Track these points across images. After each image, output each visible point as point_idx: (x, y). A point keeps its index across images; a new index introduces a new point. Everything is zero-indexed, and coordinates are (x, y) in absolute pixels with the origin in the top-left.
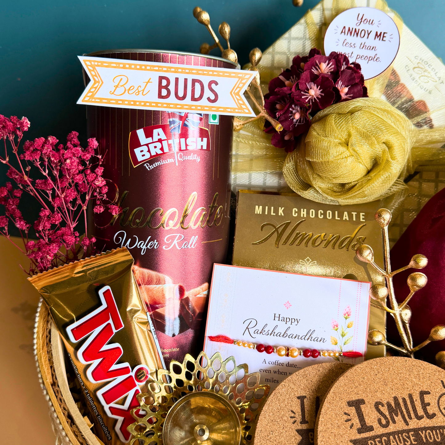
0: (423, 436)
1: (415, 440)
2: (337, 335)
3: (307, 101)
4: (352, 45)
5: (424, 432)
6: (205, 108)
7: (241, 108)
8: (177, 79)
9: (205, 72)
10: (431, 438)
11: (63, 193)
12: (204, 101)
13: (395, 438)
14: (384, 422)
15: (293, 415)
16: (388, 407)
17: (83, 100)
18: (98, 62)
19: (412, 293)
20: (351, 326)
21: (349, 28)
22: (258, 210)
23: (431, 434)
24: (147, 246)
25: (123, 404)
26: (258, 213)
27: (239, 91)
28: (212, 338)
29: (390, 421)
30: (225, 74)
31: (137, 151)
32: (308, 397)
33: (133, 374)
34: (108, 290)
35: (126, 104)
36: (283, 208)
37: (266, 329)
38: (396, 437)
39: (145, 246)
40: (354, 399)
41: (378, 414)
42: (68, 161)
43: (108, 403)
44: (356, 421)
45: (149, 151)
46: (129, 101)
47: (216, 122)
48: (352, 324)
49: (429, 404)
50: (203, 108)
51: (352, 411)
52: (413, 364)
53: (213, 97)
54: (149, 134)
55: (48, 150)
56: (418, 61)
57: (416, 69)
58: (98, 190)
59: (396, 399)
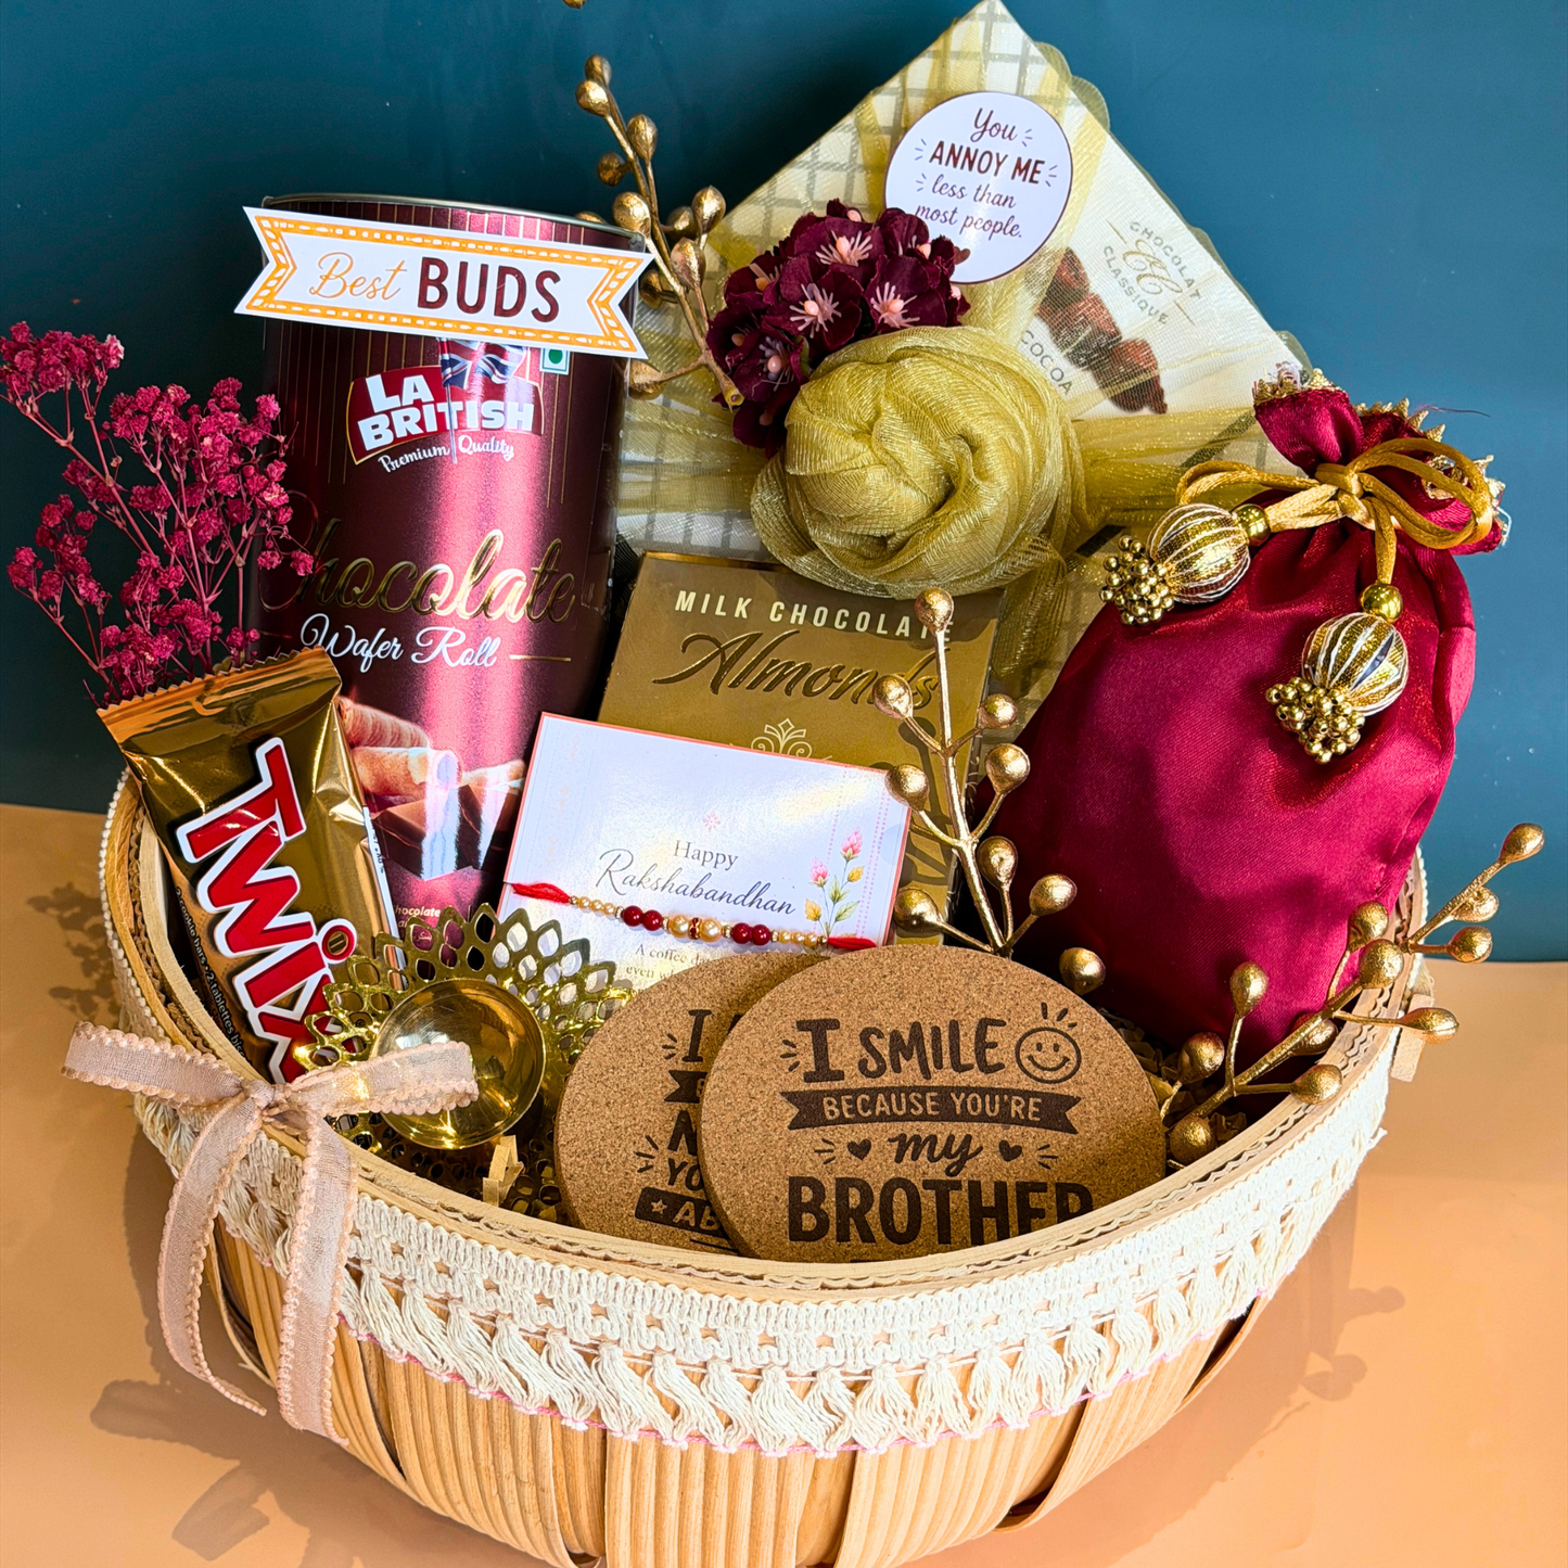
0: (958, 1103)
1: (934, 1108)
2: (821, 898)
3: (801, 328)
4: (956, 190)
5: (963, 1095)
6: (527, 334)
7: (613, 337)
8: (464, 266)
9: (530, 252)
10: (975, 1107)
11: (190, 516)
12: (525, 318)
13: (888, 1100)
14: (872, 1066)
15: (670, 1043)
16: (892, 1040)
17: (249, 305)
18: (288, 222)
19: (999, 798)
20: (858, 877)
21: (953, 146)
22: (685, 602)
23: (979, 1101)
24: (374, 651)
25: (291, 1007)
26: (683, 609)
27: (609, 297)
28: (520, 890)
29: (889, 1067)
30: (578, 258)
31: (365, 426)
32: (715, 1013)
33: (318, 938)
34: (278, 747)
35: (344, 318)
36: (749, 601)
37: (653, 876)
38: (893, 1096)
39: (369, 651)
40: (815, 1017)
41: (864, 1051)
42: (207, 441)
43: (257, 1004)
44: (807, 1061)
45: (391, 427)
46: (352, 312)
47: (563, 367)
48: (859, 874)
49: (994, 1045)
50: (520, 333)
51: (806, 1039)
52: (985, 963)
53: (545, 309)
54: (393, 388)
55: (165, 414)
56: (1138, 236)
57: (1129, 258)
58: (269, 515)
59: (916, 1028)
